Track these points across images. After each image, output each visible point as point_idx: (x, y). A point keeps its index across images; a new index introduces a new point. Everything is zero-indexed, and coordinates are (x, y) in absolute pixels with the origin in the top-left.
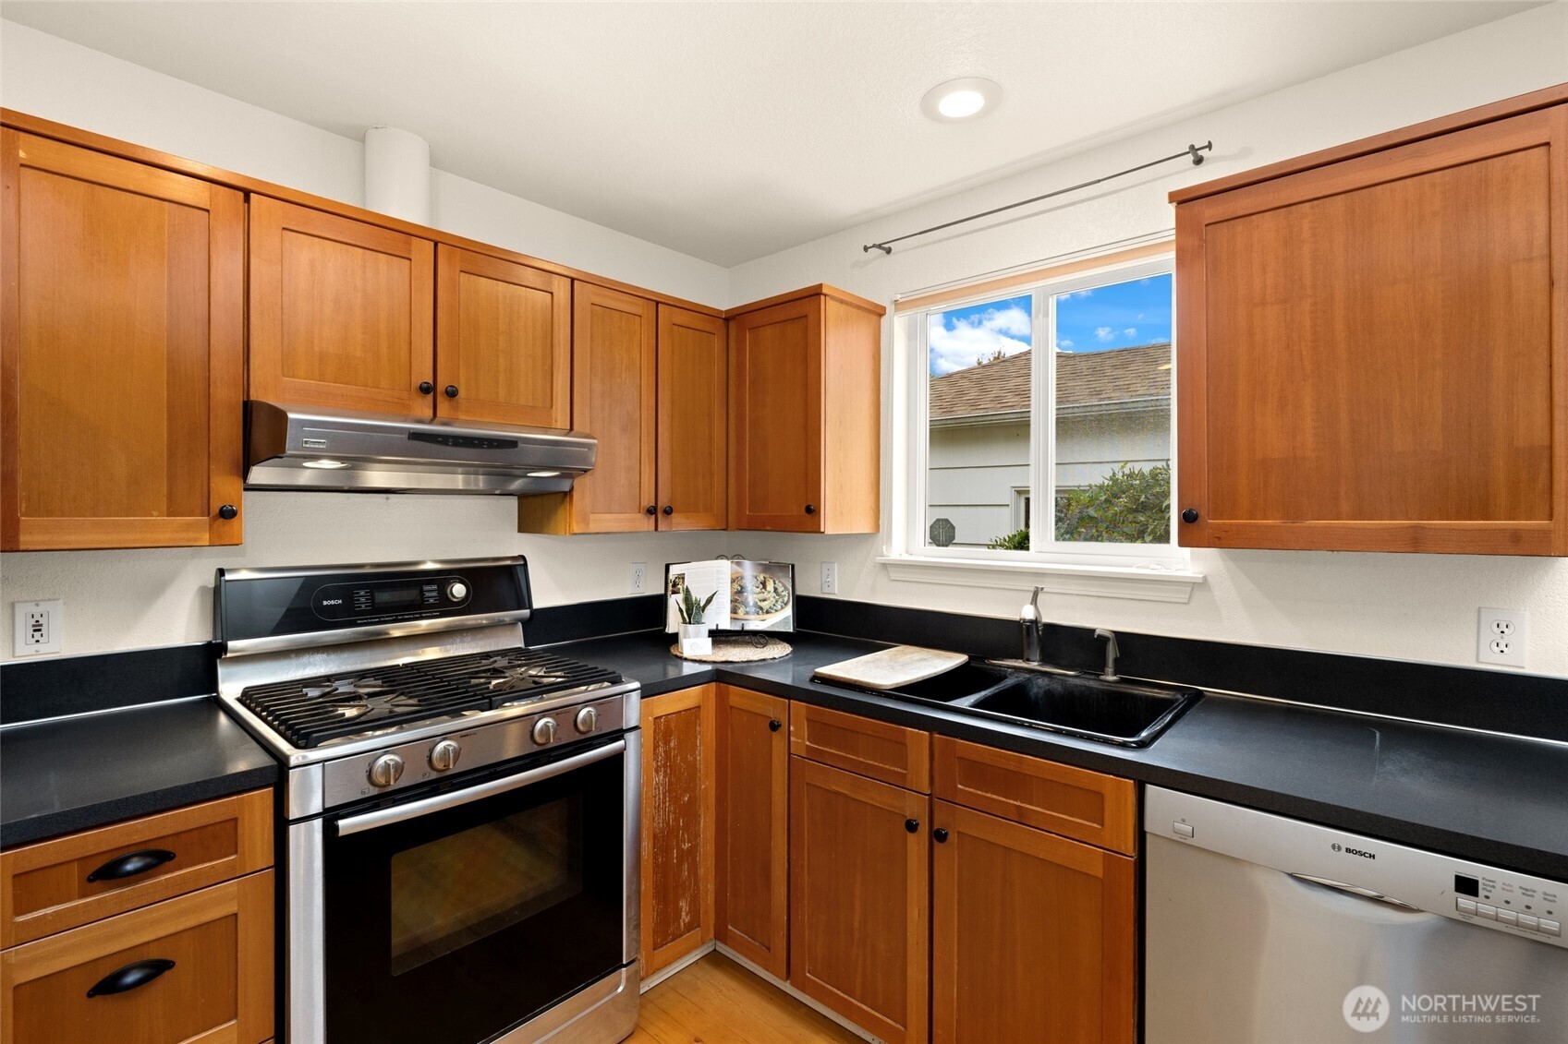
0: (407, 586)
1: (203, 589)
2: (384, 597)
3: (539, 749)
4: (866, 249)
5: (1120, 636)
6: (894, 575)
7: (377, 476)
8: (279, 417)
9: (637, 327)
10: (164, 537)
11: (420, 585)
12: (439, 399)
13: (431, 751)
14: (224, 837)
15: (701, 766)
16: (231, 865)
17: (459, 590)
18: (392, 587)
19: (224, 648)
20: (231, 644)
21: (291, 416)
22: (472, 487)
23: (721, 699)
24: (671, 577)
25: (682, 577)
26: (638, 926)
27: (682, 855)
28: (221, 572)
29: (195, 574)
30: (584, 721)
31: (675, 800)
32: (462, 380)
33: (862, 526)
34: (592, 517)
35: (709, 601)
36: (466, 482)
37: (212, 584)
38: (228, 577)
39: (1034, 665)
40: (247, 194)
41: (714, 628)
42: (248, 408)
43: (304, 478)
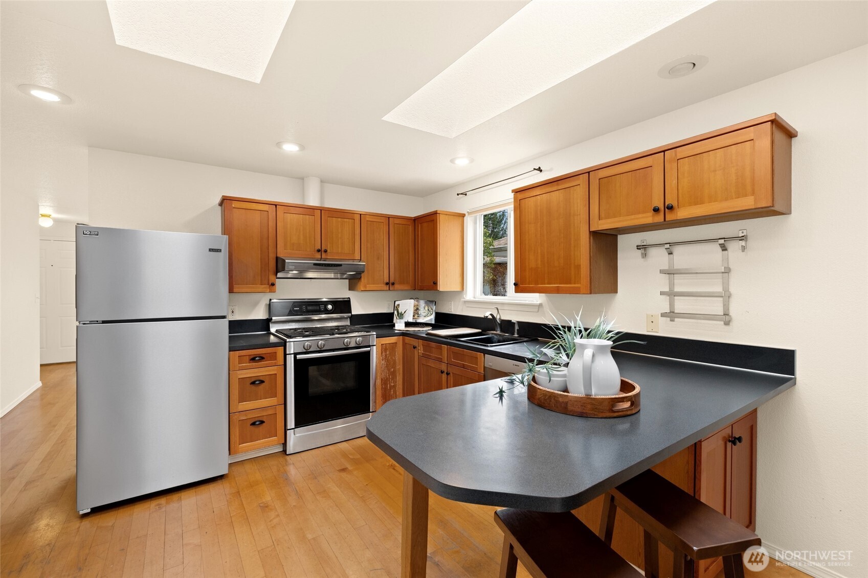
0: (316, 305)
1: (266, 304)
2: (310, 308)
3: (345, 347)
4: (458, 195)
5: (519, 322)
6: (467, 305)
7: (310, 275)
8: (284, 261)
9: (382, 226)
10: (260, 290)
11: (319, 305)
12: (322, 253)
13: (318, 343)
14: (273, 356)
15: (397, 361)
16: (276, 363)
17: (330, 307)
18: (312, 305)
19: (271, 319)
20: (273, 318)
21: (286, 261)
22: (336, 277)
23: (403, 340)
24: (396, 305)
25: (399, 305)
26: (375, 402)
27: (391, 387)
28: (271, 300)
29: (264, 300)
30: (358, 342)
31: (389, 370)
32: (329, 247)
33: (458, 289)
34: (368, 285)
35: (405, 312)
36: (334, 276)
37: (268, 303)
38: (272, 301)
39: (498, 332)
40: (276, 205)
41: (407, 321)
42: (277, 258)
43: (289, 276)
